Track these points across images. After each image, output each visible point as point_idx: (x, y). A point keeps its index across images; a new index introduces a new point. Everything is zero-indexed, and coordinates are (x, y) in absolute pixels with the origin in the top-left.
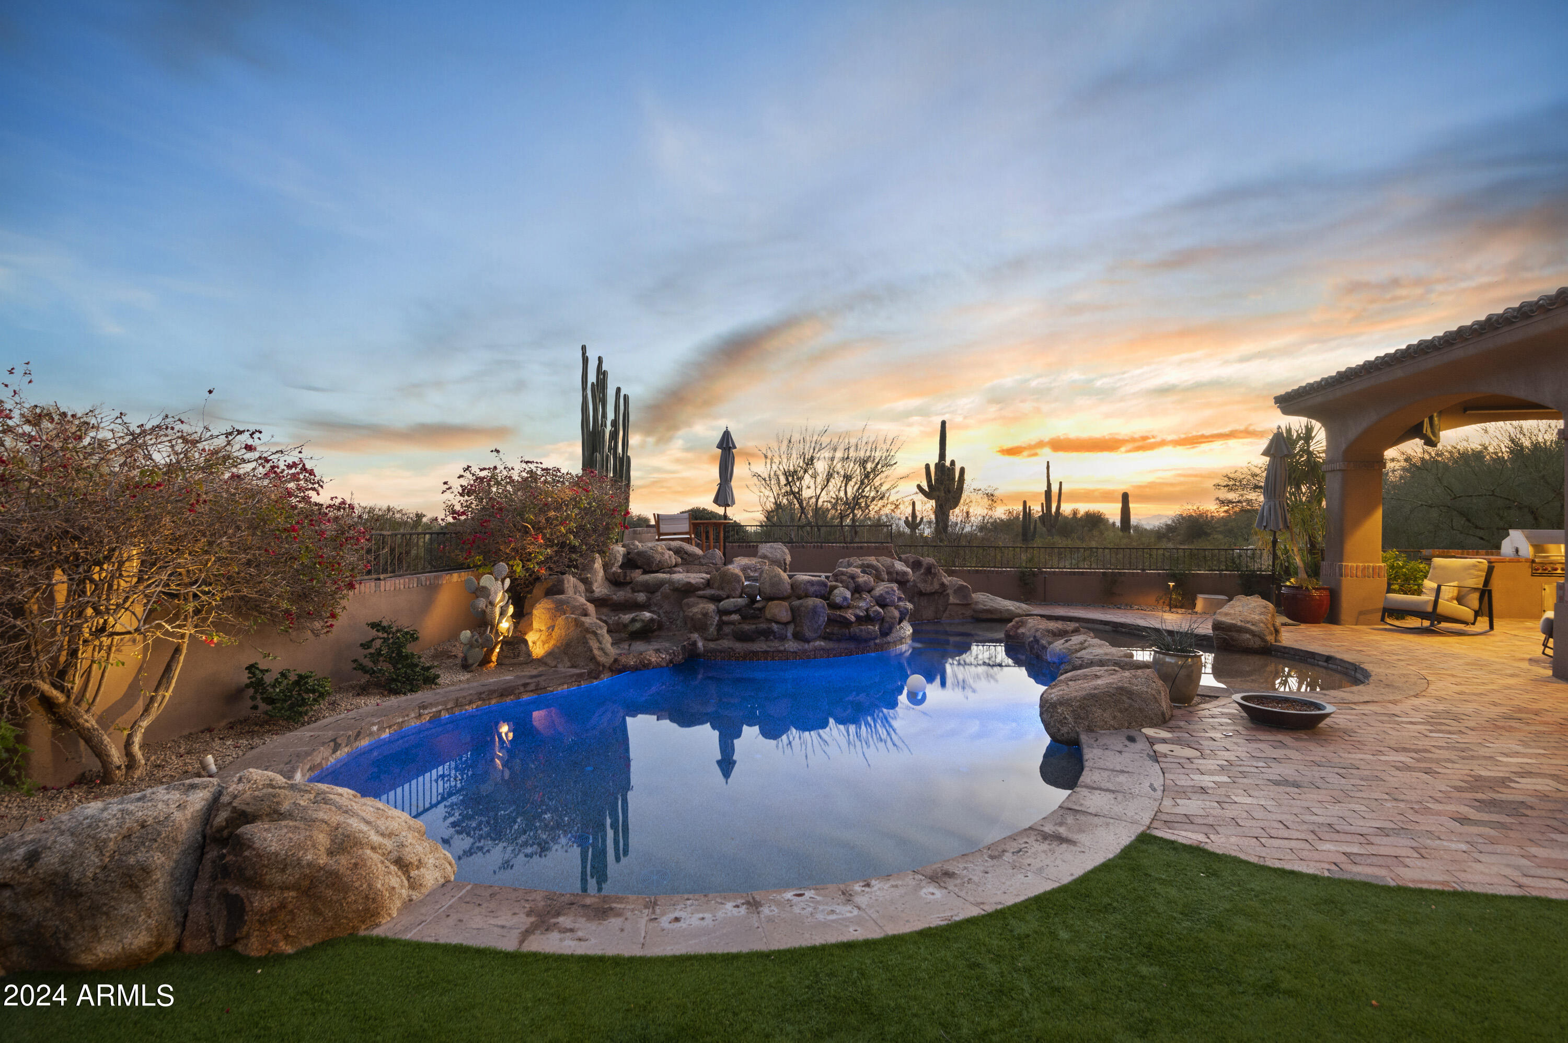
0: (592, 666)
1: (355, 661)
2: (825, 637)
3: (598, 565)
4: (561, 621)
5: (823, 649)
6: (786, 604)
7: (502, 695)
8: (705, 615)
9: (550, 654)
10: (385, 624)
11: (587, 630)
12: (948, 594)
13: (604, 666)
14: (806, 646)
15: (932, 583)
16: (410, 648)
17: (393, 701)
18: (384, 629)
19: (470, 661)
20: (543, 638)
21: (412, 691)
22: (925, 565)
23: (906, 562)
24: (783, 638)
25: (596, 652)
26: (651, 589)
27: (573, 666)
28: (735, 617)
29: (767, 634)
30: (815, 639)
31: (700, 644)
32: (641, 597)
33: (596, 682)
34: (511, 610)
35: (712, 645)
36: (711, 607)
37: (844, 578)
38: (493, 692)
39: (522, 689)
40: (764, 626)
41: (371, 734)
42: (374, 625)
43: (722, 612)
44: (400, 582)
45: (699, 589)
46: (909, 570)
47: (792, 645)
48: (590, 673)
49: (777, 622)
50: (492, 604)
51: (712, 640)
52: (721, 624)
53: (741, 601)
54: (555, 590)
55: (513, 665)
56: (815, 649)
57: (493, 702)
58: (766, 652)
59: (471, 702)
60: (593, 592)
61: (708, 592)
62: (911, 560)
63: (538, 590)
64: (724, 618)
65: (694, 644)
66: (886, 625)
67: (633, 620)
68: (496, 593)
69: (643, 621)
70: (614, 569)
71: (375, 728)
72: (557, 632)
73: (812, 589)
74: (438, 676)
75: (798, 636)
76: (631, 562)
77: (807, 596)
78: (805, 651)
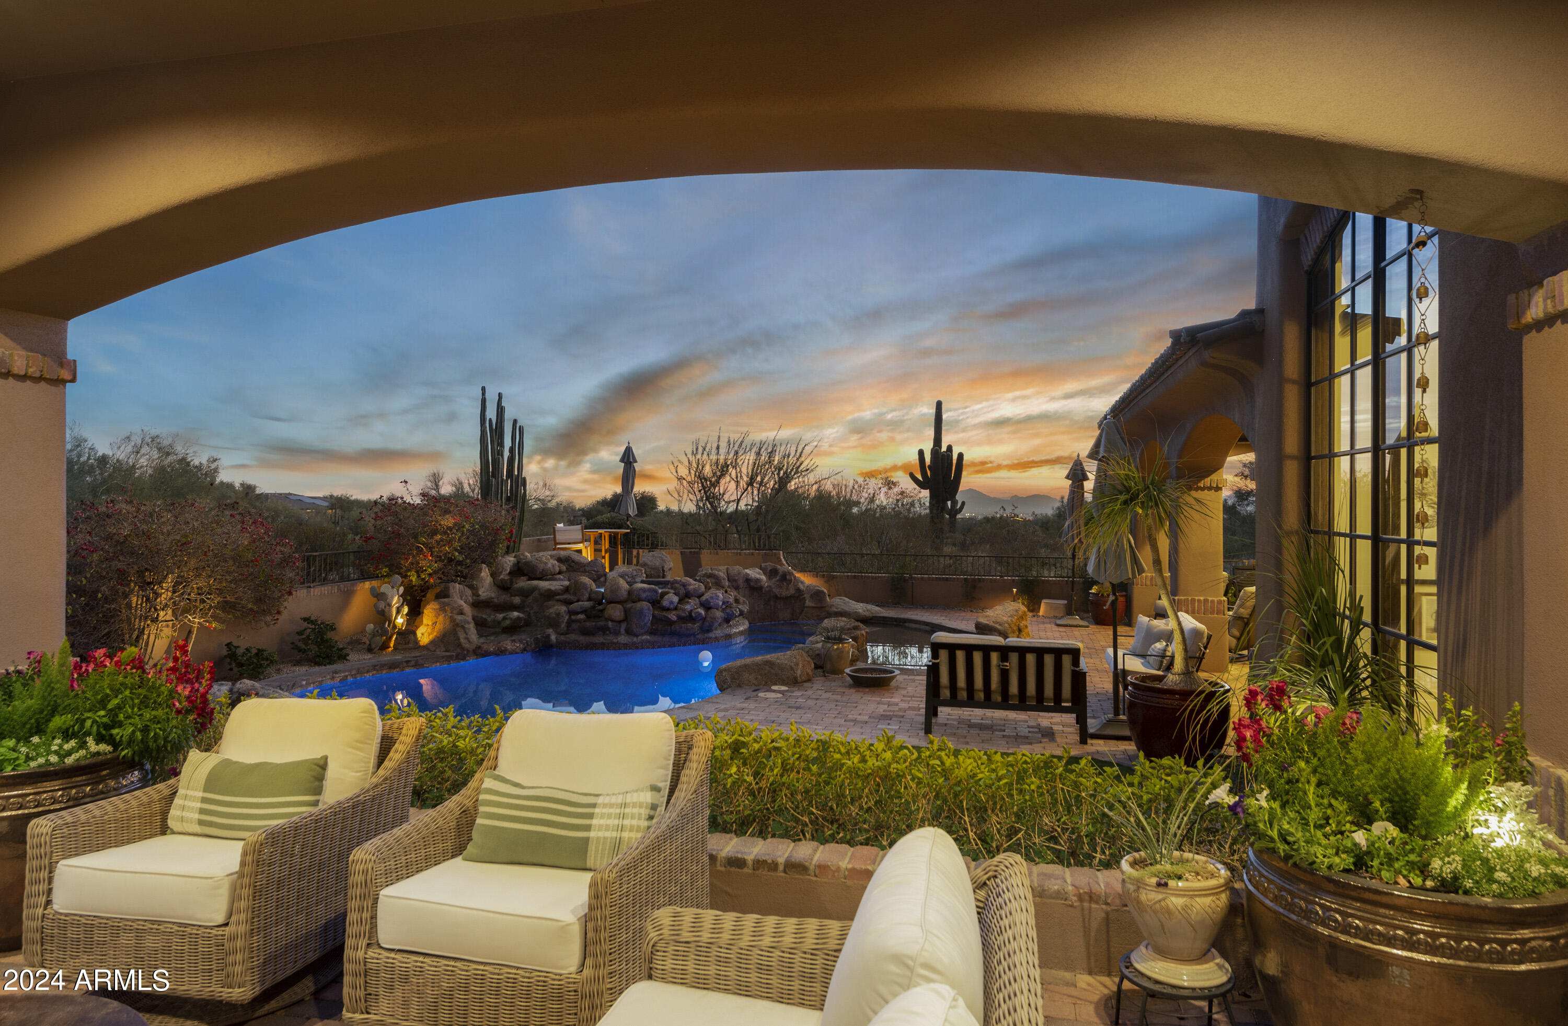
0: (459, 650)
1: (293, 643)
2: (652, 632)
3: (485, 573)
4: (441, 618)
5: (649, 642)
6: (619, 606)
7: (390, 668)
8: (558, 614)
9: (432, 642)
10: (313, 618)
11: (457, 625)
12: (804, 599)
13: (468, 651)
14: (635, 639)
15: (787, 589)
16: (330, 635)
17: (317, 669)
18: (312, 622)
19: (373, 646)
20: (429, 630)
21: (330, 663)
22: (781, 573)
23: (764, 570)
24: (617, 633)
25: (462, 641)
26: (525, 593)
27: (447, 651)
28: (581, 616)
29: (604, 630)
30: (642, 634)
31: (553, 637)
32: (517, 600)
33: (462, 663)
34: (406, 609)
35: (562, 638)
36: (563, 609)
37: (677, 585)
38: (385, 665)
39: (405, 664)
40: (601, 623)
41: (301, 686)
42: (305, 619)
43: (571, 613)
44: (325, 589)
45: (559, 594)
46: (763, 578)
47: (623, 639)
48: (457, 656)
49: (612, 621)
50: (390, 605)
51: (562, 634)
52: (570, 622)
53: (587, 604)
54: (443, 595)
55: (404, 649)
56: (642, 642)
57: (384, 672)
58: (603, 644)
59: (368, 672)
60: (479, 596)
61: (565, 596)
62: (769, 568)
63: (430, 595)
64: (573, 617)
65: (548, 636)
66: (707, 624)
67: (504, 618)
68: (393, 598)
69: (511, 619)
70: (502, 577)
71: (304, 683)
72: (439, 627)
73: (644, 595)
74: (348, 655)
75: (629, 632)
76: (520, 570)
77: (640, 600)
78: (634, 643)
